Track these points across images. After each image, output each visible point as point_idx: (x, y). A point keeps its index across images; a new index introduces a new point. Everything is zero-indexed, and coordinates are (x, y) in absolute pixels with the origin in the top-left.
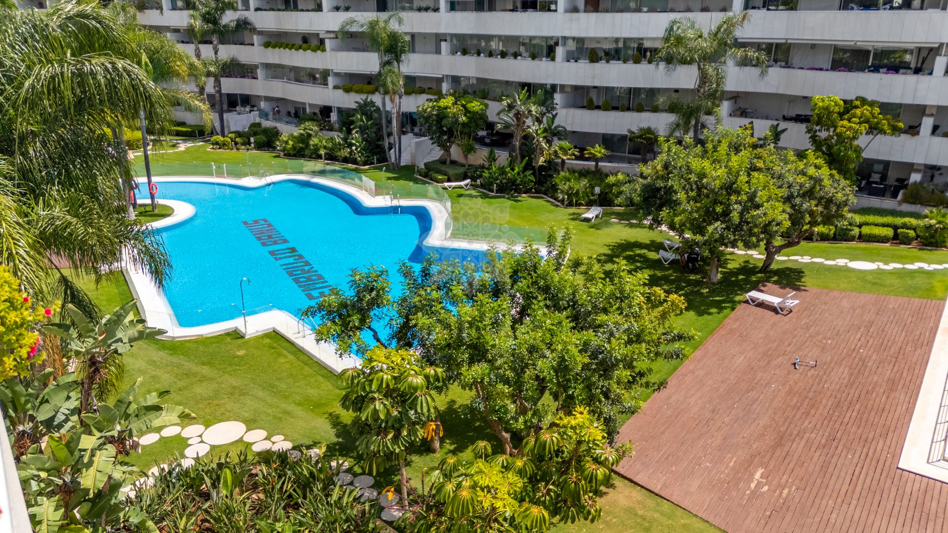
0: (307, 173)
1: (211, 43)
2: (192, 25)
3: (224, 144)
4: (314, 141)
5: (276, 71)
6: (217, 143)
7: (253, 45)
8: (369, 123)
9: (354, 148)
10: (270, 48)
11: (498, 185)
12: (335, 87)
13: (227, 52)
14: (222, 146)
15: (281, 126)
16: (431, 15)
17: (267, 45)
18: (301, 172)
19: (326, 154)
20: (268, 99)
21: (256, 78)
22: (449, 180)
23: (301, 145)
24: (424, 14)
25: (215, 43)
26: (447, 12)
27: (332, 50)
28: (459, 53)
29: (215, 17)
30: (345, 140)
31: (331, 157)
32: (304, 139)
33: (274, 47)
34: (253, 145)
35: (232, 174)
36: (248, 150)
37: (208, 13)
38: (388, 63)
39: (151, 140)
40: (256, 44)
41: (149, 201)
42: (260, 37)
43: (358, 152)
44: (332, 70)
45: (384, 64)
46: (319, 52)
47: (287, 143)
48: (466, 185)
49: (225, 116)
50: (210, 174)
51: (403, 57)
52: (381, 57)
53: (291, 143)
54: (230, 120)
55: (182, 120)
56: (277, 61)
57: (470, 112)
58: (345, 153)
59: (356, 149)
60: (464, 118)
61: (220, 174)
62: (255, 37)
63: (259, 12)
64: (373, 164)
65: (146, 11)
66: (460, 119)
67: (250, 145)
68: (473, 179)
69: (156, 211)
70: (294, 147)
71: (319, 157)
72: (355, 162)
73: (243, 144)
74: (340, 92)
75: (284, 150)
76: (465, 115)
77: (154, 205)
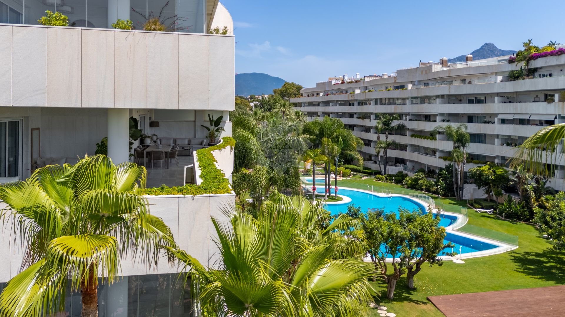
0: (411, 195)
1: (385, 133)
2: (377, 126)
3: (381, 179)
4: (421, 182)
5: (416, 148)
6: (378, 178)
7: (406, 135)
8: (449, 175)
9: (439, 187)
10: (413, 138)
11: (505, 214)
12: (440, 158)
13: (392, 138)
14: (380, 179)
15: (409, 174)
16: (490, 125)
17: (412, 136)
18: (408, 195)
19: (425, 188)
20: (411, 161)
21: (406, 151)
22: (482, 208)
23: (414, 183)
24: (487, 125)
25: (387, 134)
26: (498, 124)
27: (440, 140)
28: (505, 145)
29: (388, 123)
30: (435, 182)
31: (428, 190)
32: (416, 180)
33: (415, 137)
34: (394, 181)
35: (375, 191)
36: (391, 183)
37: (385, 121)
38: (458, 147)
39: (352, 174)
40: (408, 135)
41: (334, 195)
42: (410, 132)
43: (441, 189)
44: (439, 149)
45: (455, 147)
46: (433, 140)
47: (408, 181)
48: (490, 212)
49: (388, 167)
50: (366, 189)
51: (467, 144)
52: (454, 144)
53: (410, 181)
54: (389, 169)
55: (369, 167)
56: (416, 144)
57: (497, 174)
58: (434, 189)
59: (440, 188)
60: (493, 177)
61: (370, 190)
62: (408, 132)
63: (411, 121)
64: (449, 196)
65: (365, 120)
66: (490, 177)
67: (393, 181)
68: (495, 209)
69: (336, 198)
70: (411, 184)
71: (422, 190)
72: (438, 194)
73: (389, 180)
74: (442, 160)
75: (407, 184)
76: (494, 175)
77: (336, 196)
